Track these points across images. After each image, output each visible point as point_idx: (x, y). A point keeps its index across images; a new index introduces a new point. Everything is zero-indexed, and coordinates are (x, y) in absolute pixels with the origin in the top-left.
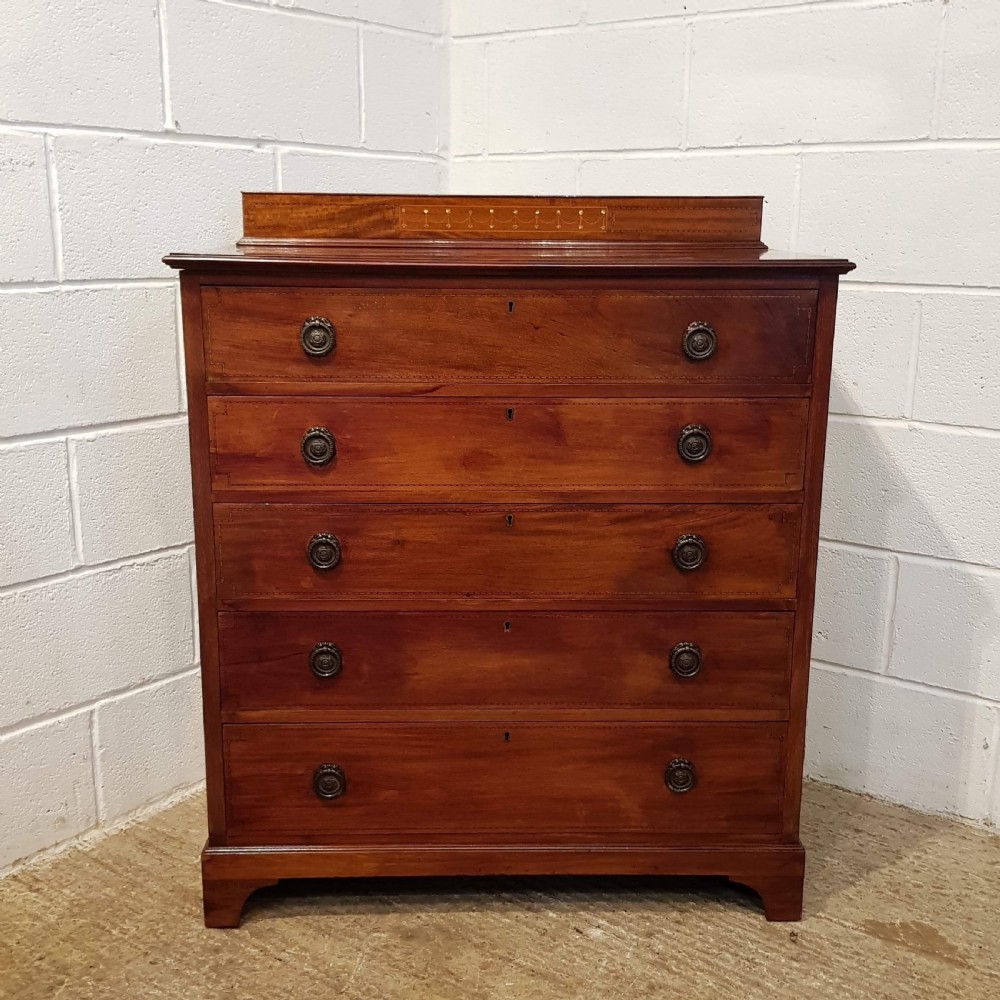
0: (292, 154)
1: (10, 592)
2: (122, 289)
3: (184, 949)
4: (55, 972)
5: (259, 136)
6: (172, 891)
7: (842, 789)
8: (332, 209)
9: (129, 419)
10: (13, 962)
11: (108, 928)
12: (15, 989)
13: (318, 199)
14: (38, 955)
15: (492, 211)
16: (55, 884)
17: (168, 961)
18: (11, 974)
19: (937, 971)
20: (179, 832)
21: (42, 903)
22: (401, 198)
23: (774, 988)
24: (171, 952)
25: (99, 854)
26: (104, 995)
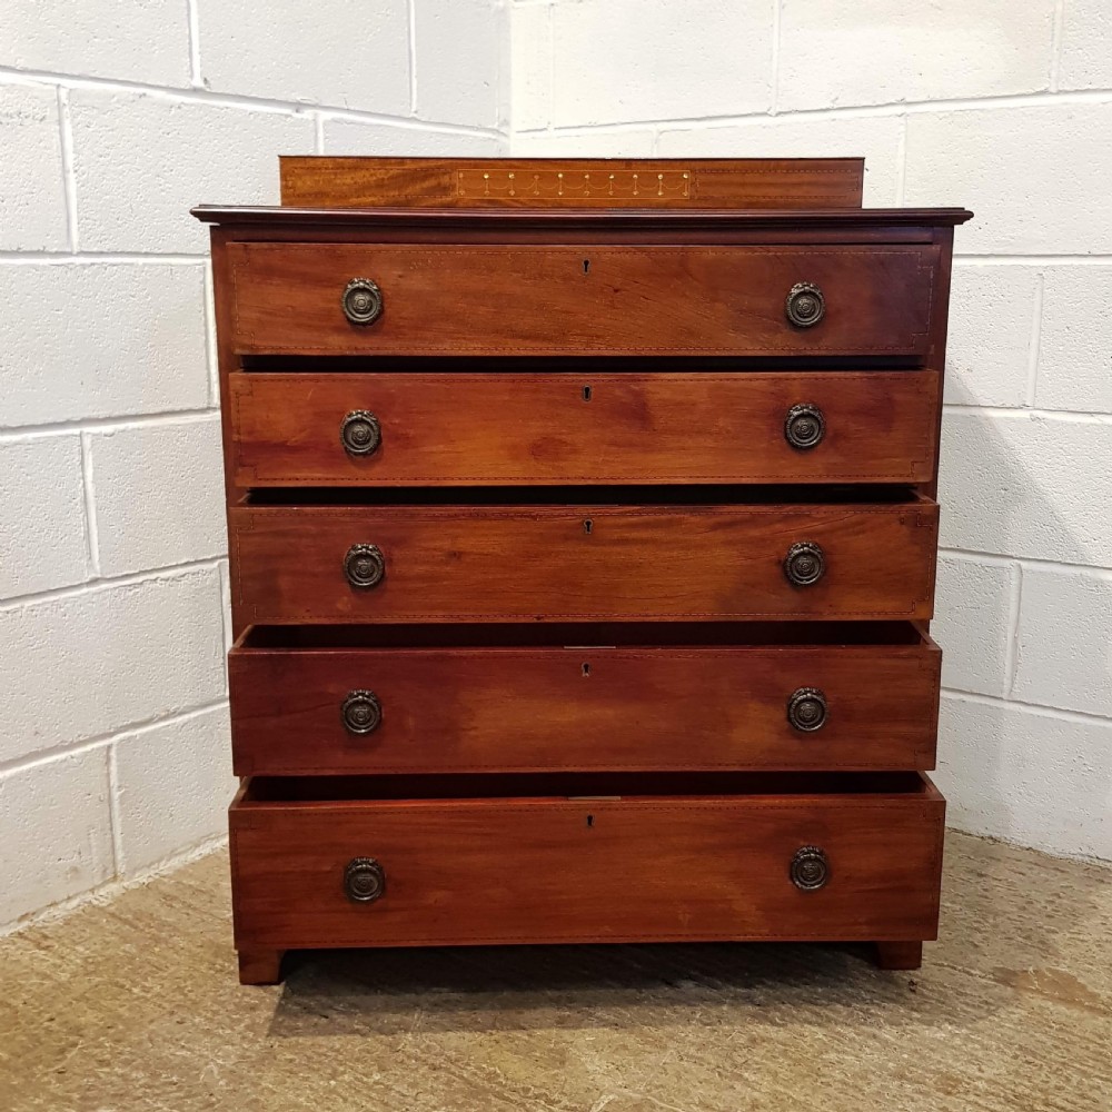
0: (335, 121)
1: (17, 605)
2: (145, 265)
3: (215, 1008)
4: (67, 1034)
5: (298, 99)
6: (201, 946)
7: (962, 832)
8: (381, 174)
9: (151, 412)
10: (18, 1023)
11: (127, 987)
12: (20, 1051)
13: (367, 163)
14: (47, 1016)
15: (560, 176)
16: (66, 941)
17: (197, 1020)
18: (15, 1035)
19: (1079, 1019)
20: (209, 885)
21: (52, 961)
22: (459, 162)
23: (893, 1040)
24: (201, 1011)
25: (117, 909)
26: (123, 1057)
